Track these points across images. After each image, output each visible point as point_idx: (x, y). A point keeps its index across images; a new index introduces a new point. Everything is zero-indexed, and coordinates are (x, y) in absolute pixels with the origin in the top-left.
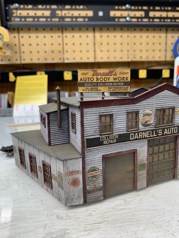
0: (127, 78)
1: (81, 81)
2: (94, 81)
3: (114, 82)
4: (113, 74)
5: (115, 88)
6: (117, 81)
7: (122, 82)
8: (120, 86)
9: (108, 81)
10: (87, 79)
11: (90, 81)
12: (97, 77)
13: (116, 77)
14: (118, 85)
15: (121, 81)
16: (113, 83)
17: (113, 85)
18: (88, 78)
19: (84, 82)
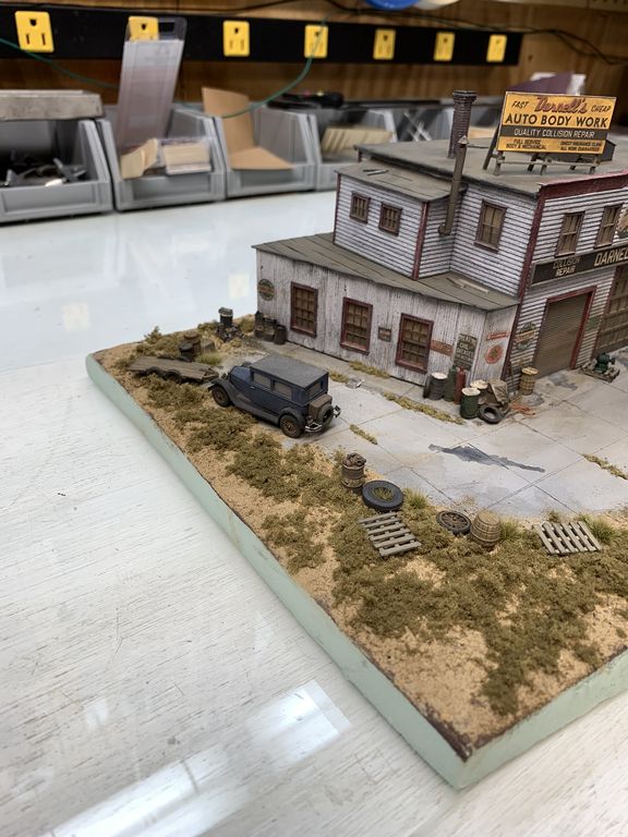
0: (603, 121)
1: (509, 123)
2: (535, 124)
3: (578, 130)
4: (579, 109)
5: (575, 144)
6: (584, 126)
7: (592, 130)
8: (586, 138)
9: (564, 126)
10: (523, 118)
11: (527, 124)
12: (545, 113)
13: (583, 116)
14: (584, 138)
15: (592, 127)
16: (573, 130)
17: (572, 138)
18: (526, 116)
19: (514, 124)
